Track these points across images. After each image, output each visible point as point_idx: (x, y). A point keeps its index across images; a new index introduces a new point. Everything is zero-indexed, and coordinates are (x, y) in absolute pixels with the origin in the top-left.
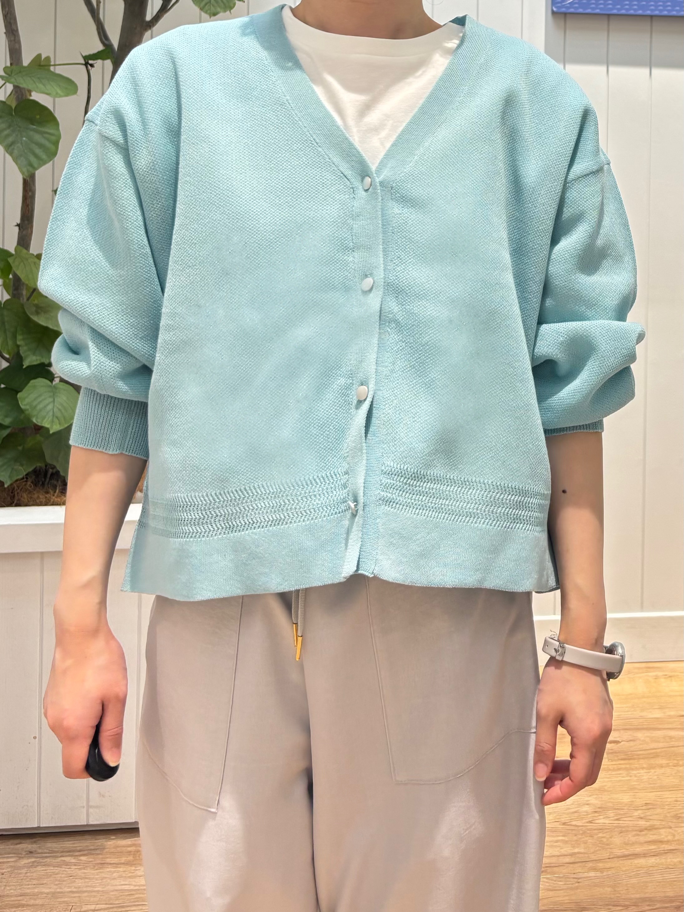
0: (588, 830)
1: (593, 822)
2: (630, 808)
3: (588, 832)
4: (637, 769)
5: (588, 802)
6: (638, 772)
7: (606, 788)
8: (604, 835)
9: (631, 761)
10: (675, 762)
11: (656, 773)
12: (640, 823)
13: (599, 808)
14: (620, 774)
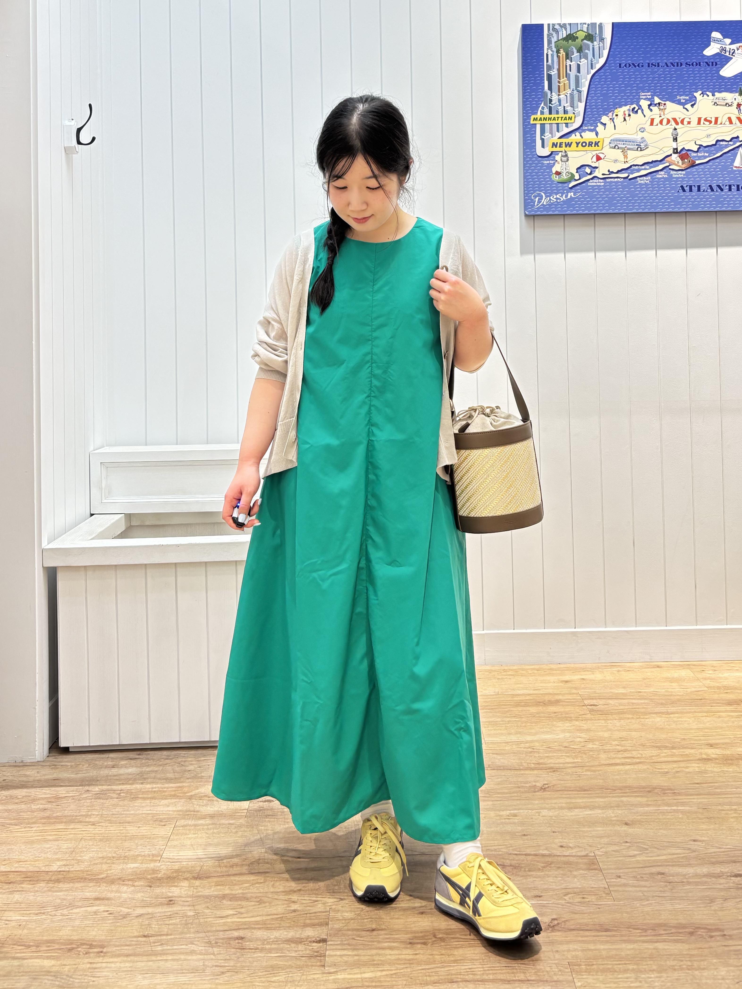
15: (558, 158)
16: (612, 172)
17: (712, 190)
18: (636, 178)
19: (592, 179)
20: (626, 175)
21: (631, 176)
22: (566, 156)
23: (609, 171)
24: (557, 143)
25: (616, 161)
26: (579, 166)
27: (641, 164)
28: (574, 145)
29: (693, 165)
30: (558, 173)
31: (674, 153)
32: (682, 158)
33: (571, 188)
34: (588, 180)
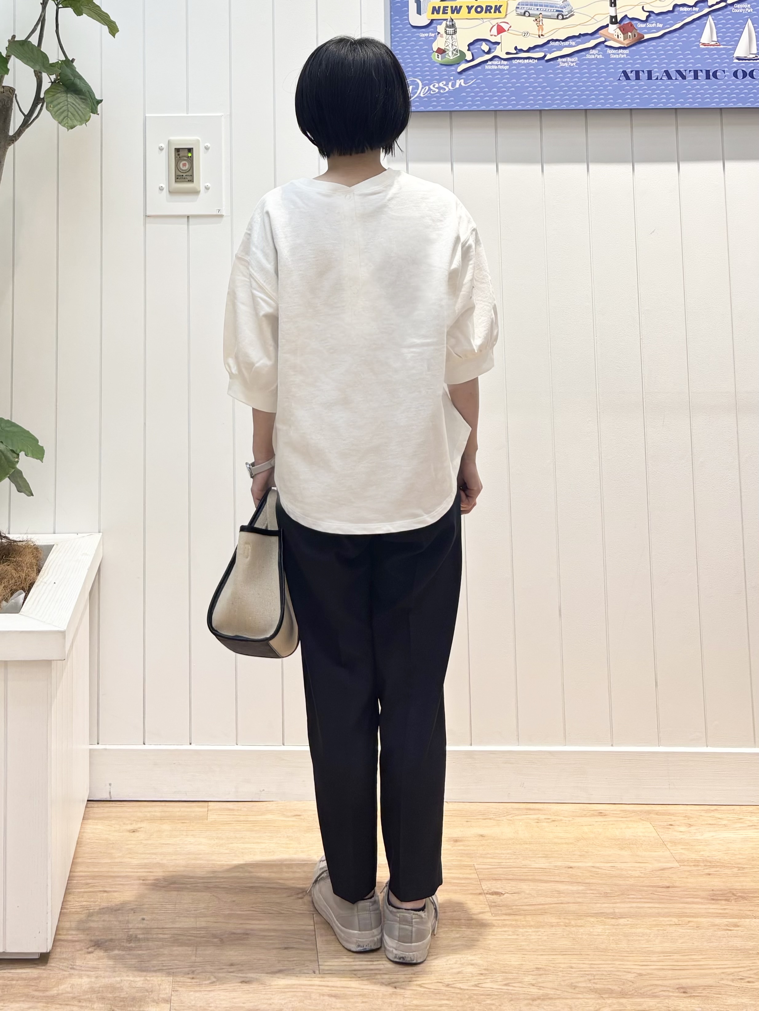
0: (474, 994)
1: (480, 985)
2: (520, 972)
3: (475, 997)
4: (524, 927)
5: (472, 962)
6: (525, 930)
7: (490, 946)
8: (493, 1002)
9: (517, 917)
10: (567, 921)
11: (546, 933)
12: (531, 990)
13: (485, 969)
14: (505, 932)
15: (441, 28)
16: (521, 51)
17: (669, 77)
18: (556, 58)
19: (491, 59)
20: (541, 55)
21: (549, 57)
22: (453, 26)
23: (516, 48)
24: (439, 7)
25: (526, 34)
26: (472, 41)
27: (563, 39)
28: (464, 10)
29: (640, 41)
30: (441, 51)
31: (612, 23)
32: (624, 30)
33: (460, 73)
34: (486, 61)
